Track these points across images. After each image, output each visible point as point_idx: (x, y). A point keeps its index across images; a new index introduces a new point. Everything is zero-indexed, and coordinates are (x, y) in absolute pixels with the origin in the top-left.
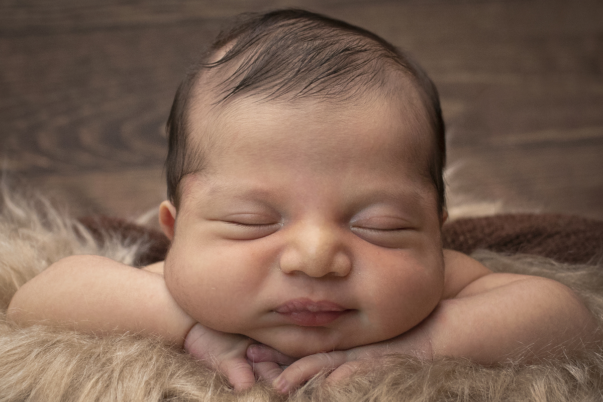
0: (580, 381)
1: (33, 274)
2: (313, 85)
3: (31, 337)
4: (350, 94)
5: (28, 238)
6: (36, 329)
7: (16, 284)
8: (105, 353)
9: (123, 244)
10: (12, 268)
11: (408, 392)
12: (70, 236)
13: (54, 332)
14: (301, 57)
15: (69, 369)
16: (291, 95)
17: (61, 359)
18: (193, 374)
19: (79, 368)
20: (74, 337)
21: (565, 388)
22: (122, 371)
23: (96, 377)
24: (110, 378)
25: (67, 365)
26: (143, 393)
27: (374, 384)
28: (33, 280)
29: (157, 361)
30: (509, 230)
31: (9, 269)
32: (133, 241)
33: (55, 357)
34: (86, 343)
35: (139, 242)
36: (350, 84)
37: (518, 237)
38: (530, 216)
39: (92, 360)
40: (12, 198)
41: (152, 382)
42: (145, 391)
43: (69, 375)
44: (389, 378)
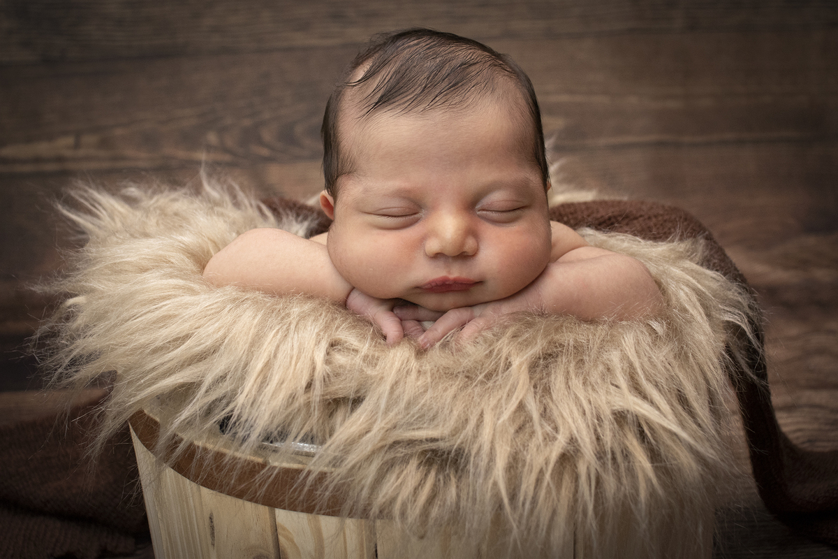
0: (660, 334)
1: (225, 244)
2: (437, 99)
3: (224, 295)
4: (468, 103)
5: (222, 215)
6: (228, 289)
7: (212, 251)
8: (284, 309)
9: (297, 221)
10: (208, 238)
11: (525, 343)
12: (256, 214)
13: (244, 291)
14: (426, 74)
15: (256, 321)
16: (421, 108)
17: (249, 313)
18: (354, 327)
19: (264, 320)
20: (259, 295)
21: (649, 339)
22: (297, 324)
23: (277, 328)
24: (288, 330)
25: (254, 318)
26: (314, 342)
27: (498, 337)
28: (226, 248)
29: (326, 316)
30: (604, 213)
31: (206, 239)
32: (305, 218)
33: (245, 311)
34: (269, 301)
35: (310, 219)
36: (467, 94)
37: (610, 218)
38: (619, 202)
39: (274, 315)
40: (209, 183)
41: (322, 334)
42: (316, 341)
43: (255, 327)
44: (510, 332)
